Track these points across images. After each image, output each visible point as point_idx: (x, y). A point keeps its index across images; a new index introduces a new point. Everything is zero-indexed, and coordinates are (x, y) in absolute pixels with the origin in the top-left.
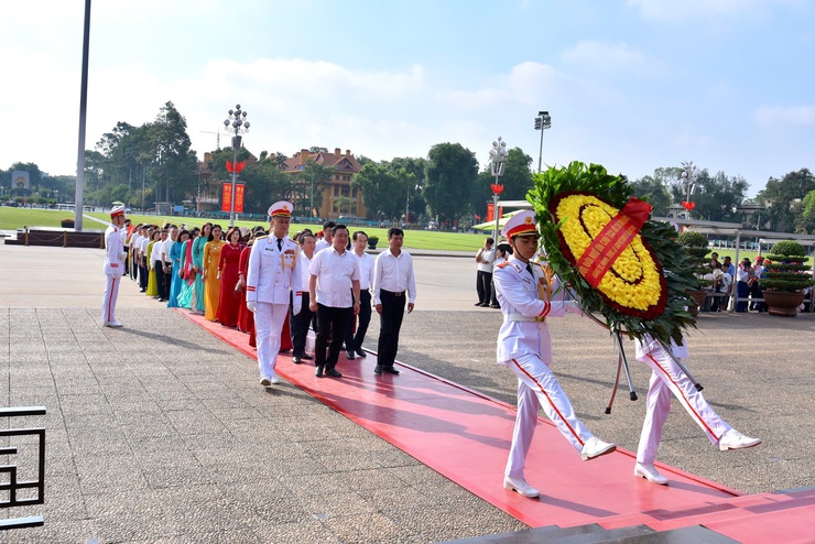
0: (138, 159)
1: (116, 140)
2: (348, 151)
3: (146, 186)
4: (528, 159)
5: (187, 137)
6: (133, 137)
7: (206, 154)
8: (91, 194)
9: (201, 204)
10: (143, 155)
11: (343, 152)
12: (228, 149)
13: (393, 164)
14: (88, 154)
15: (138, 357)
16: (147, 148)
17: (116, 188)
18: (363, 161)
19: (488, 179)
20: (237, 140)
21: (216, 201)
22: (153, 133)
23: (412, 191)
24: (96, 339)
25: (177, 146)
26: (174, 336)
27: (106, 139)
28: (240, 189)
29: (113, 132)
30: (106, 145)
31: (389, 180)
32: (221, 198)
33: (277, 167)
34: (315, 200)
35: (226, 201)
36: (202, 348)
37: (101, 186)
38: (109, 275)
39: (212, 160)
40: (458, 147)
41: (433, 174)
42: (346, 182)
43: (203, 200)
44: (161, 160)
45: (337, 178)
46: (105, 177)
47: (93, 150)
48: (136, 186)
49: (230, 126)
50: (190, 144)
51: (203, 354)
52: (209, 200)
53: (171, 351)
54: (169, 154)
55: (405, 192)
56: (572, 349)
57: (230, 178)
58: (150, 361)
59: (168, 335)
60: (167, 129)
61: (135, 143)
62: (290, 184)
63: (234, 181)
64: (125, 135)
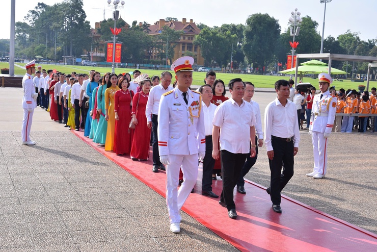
0: (51, 27)
1: (37, 15)
2: (191, 20)
3: (57, 45)
4: (315, 24)
5: (83, 12)
6: (48, 12)
7: (97, 24)
8: (22, 51)
9: (93, 57)
10: (55, 24)
11: (188, 21)
12: (111, 20)
13: (222, 28)
14: (19, 24)
15: (44, 168)
16: (57, 20)
17: (38, 47)
18: (202, 27)
19: (288, 38)
20: (116, 14)
21: (103, 55)
22: (61, 10)
23: (235, 46)
24: (16, 155)
25: (77, 18)
26: (70, 152)
27: (31, 14)
28: (118, 47)
29: (35, 10)
30: (31, 18)
31: (220, 39)
32: (106, 53)
33: (144, 32)
34: (169, 53)
35: (110, 55)
36: (89, 161)
37: (28, 45)
38: (25, 109)
39: (100, 27)
40: (266, 16)
41: (250, 35)
42: (190, 41)
43: (95, 54)
44: (67, 28)
45: (184, 38)
46: (30, 39)
47: (23, 22)
48: (50, 45)
49: (112, 4)
50: (86, 17)
51: (90, 166)
52: (98, 54)
53: (67, 164)
54: (72, 23)
55: (230, 48)
56: (353, 162)
57: (112, 39)
58: (52, 172)
59: (67, 151)
60: (70, 6)
61: (50, 16)
62: (152, 43)
63: (114, 42)
64: (43, 11)
